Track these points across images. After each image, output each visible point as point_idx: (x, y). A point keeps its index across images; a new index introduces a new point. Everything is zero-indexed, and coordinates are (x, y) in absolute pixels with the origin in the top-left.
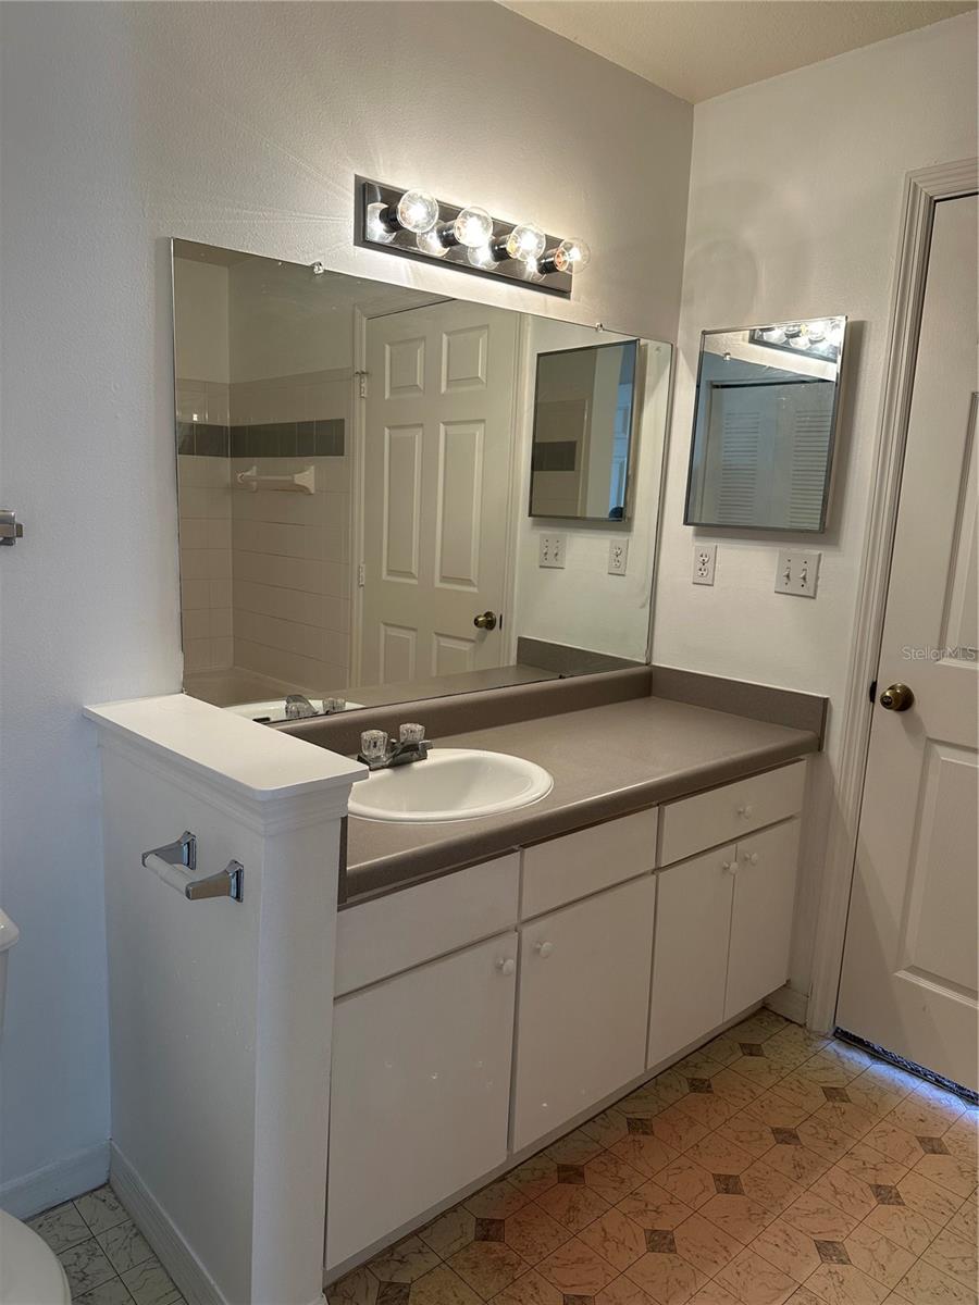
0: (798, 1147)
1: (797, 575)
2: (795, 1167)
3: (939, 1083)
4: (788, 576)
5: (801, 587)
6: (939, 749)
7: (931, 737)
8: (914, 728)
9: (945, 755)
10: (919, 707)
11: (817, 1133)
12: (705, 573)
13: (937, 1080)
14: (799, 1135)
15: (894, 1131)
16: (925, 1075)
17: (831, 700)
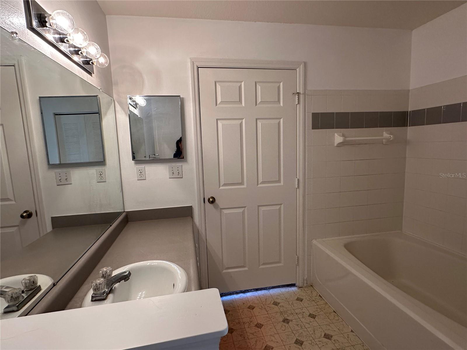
0: (235, 331)
1: (176, 172)
2: (241, 336)
3: (237, 293)
4: (173, 173)
5: (178, 175)
6: (223, 210)
7: (221, 208)
8: (217, 207)
9: (225, 211)
10: (217, 201)
11: (234, 324)
12: (142, 177)
13: (236, 293)
14: (232, 328)
15: (243, 310)
16: (233, 293)
17: (193, 206)
